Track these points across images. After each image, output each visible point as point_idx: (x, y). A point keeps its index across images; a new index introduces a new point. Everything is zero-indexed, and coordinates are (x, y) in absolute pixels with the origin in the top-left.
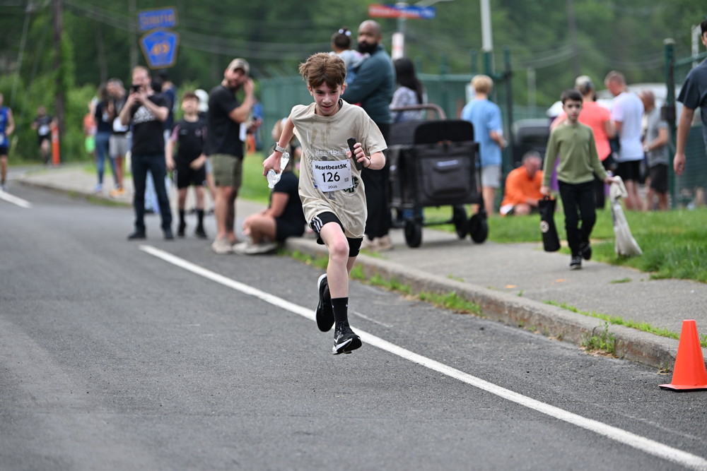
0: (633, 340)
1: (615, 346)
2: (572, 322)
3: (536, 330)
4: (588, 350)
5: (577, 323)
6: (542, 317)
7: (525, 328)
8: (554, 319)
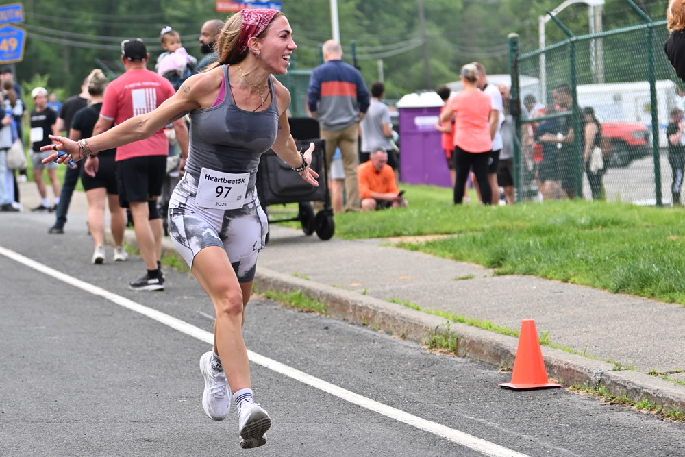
0: (474, 339)
1: (457, 344)
2: (414, 320)
3: (380, 329)
4: (431, 348)
5: (420, 322)
6: (386, 316)
7: (369, 326)
8: (397, 318)
